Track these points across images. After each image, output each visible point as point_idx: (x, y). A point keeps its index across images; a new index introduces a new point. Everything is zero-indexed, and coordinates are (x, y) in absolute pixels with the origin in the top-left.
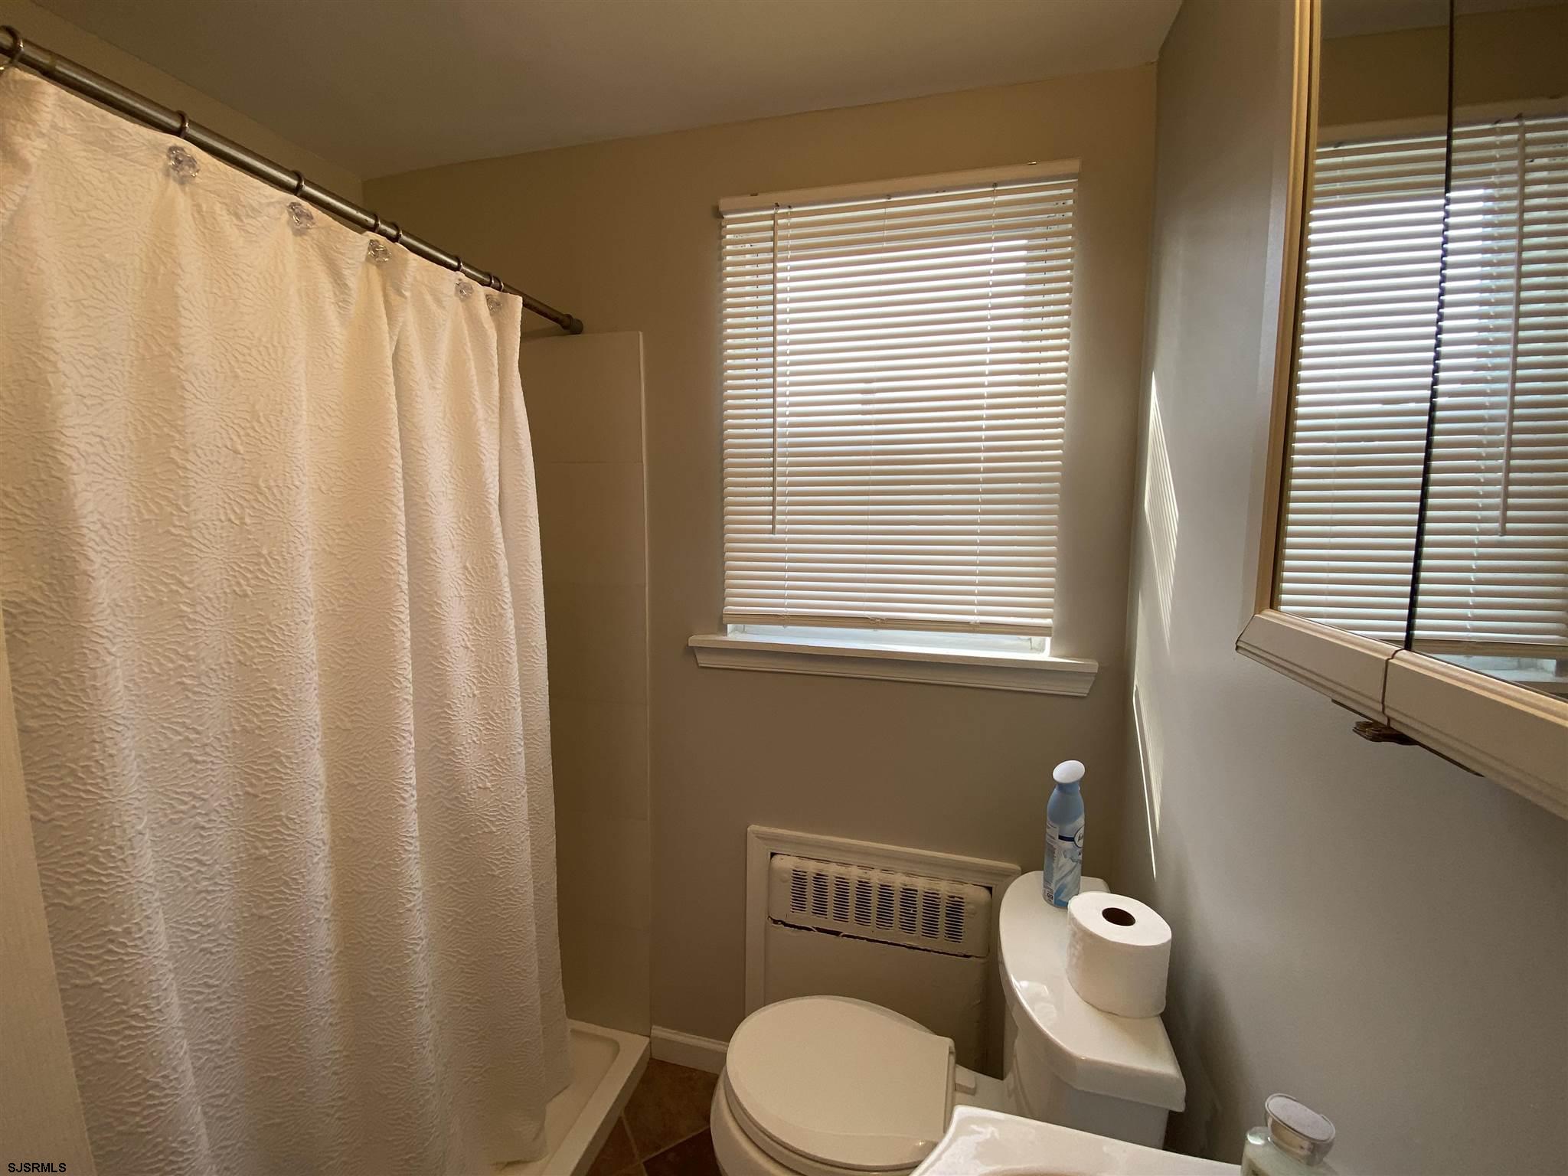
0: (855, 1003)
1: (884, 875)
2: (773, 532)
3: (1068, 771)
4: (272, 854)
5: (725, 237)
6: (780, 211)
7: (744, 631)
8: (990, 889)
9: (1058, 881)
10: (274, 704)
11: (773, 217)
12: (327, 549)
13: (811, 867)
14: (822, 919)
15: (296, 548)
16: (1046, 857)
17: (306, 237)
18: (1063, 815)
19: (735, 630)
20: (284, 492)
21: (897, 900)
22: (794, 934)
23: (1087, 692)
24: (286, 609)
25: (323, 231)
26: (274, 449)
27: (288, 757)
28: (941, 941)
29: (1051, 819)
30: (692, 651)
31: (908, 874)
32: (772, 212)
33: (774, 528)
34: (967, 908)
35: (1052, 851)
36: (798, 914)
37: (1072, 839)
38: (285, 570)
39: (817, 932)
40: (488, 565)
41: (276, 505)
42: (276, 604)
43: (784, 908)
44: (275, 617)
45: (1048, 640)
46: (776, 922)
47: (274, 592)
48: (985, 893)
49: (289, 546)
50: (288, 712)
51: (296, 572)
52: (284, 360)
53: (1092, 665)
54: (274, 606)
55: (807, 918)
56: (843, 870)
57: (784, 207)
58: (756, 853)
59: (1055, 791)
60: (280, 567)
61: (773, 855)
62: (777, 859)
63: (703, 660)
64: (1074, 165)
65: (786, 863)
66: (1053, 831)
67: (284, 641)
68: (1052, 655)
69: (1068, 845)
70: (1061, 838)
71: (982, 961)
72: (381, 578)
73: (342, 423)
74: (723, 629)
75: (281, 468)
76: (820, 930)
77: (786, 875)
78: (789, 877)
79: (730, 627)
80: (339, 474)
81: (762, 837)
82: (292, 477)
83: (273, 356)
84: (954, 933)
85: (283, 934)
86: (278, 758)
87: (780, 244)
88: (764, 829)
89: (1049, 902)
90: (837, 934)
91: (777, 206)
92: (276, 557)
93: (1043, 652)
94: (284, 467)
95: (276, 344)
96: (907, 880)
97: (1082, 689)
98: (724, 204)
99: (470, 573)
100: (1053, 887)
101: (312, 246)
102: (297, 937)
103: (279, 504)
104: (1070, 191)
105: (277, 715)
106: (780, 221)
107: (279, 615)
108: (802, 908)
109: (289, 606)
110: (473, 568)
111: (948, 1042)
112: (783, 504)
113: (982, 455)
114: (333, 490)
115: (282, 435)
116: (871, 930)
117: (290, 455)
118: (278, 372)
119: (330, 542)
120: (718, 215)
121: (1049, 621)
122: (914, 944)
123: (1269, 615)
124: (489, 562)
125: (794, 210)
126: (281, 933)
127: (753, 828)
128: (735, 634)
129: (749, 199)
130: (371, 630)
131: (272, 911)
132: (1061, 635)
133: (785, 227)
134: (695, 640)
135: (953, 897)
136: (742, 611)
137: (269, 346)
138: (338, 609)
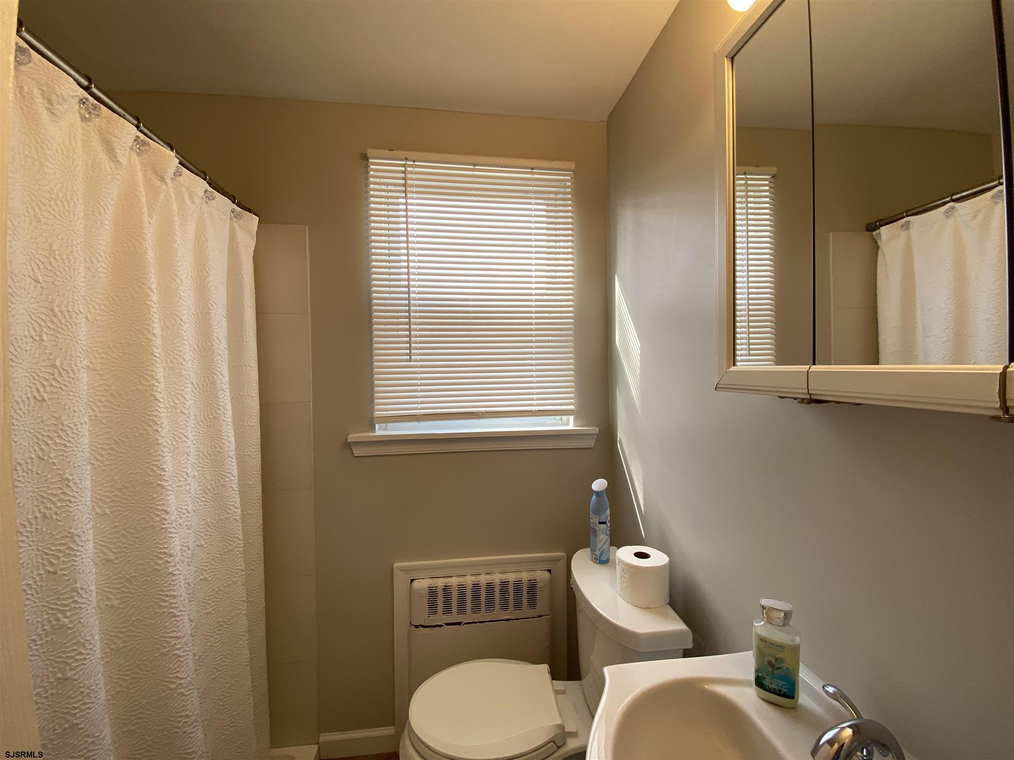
0: (486, 661)
1: (488, 577)
2: (410, 360)
3: (599, 484)
4: (71, 622)
5: (369, 173)
6: (408, 163)
7: (386, 429)
8: (549, 571)
9: (600, 549)
10: (68, 492)
11: (404, 166)
12: (91, 366)
13: (440, 583)
14: (449, 616)
15: (81, 361)
16: (591, 535)
17: (89, 123)
18: (599, 511)
19: (380, 428)
20: (73, 316)
21: (497, 590)
22: (430, 632)
23: (593, 444)
24: (75, 411)
25: (104, 120)
26: (66, 281)
27: (79, 536)
28: (525, 611)
29: (592, 512)
30: (348, 446)
31: (502, 573)
32: (403, 163)
33: (410, 358)
34: (539, 585)
35: (595, 531)
36: (432, 617)
37: (605, 523)
38: (73, 379)
39: (446, 626)
40: (208, 382)
41: (67, 326)
42: (66, 407)
43: (422, 615)
44: (67, 418)
45: (572, 418)
46: (417, 627)
47: (65, 397)
48: (548, 573)
49: (76, 360)
50: (77, 498)
51: (80, 381)
52: (75, 213)
53: (595, 430)
54: (65, 409)
55: (440, 618)
56: (461, 580)
57: (410, 161)
58: (400, 582)
59: (594, 497)
60: (69, 377)
61: (412, 581)
62: (415, 583)
63: (357, 451)
64: (572, 165)
65: (422, 584)
66: (595, 520)
67: (74, 438)
68: (575, 425)
69: (604, 526)
70: (600, 523)
71: (548, 617)
72: (138, 389)
73: (106, 267)
74: (373, 428)
75: (71, 296)
76: (447, 624)
77: (423, 592)
78: (425, 593)
79: (377, 426)
80: (103, 307)
81: (404, 570)
82: (78, 304)
83: (67, 208)
84: (532, 604)
85: (84, 690)
86: (71, 538)
87: (409, 182)
88: (406, 564)
89: (596, 563)
90: (459, 624)
91: (406, 159)
92: (65, 368)
93: (570, 424)
94: (73, 296)
95: (69, 199)
96: (503, 576)
97: (590, 443)
98: (370, 152)
99: (195, 388)
100: (598, 553)
101: (94, 131)
102: (93, 690)
103: (69, 325)
104: (569, 178)
105: (69, 501)
106: (409, 169)
107: (69, 416)
108: (435, 613)
109: (76, 409)
110: (197, 384)
111: (545, 668)
112: (416, 342)
113: (534, 315)
114: (97, 318)
115: (72, 270)
116: (483, 615)
117: (77, 286)
118: (70, 221)
119: (93, 360)
120: (365, 158)
121: (572, 407)
122: (509, 617)
123: (733, 368)
124: (209, 380)
125: (416, 163)
126: (82, 689)
127: (396, 565)
128: (381, 431)
129: (386, 152)
130: (128, 430)
131: (73, 672)
132: (578, 414)
133: (412, 173)
134: (353, 437)
135: (530, 580)
136: (384, 414)
137: (64, 200)
138: (99, 415)
